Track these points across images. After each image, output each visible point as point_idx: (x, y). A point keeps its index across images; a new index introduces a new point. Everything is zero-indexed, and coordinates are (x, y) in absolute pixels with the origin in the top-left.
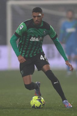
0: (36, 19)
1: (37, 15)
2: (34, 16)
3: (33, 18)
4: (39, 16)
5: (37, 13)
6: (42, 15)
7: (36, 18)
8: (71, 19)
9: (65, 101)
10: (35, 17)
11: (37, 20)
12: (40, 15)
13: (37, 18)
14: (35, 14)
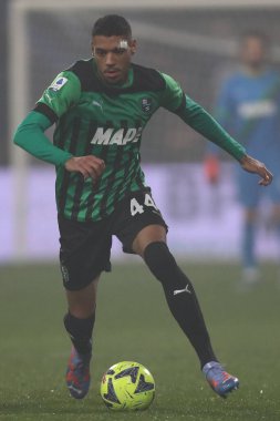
0: (109, 61)
1: (113, 46)
2: (98, 50)
3: (94, 55)
4: (117, 51)
5: (112, 38)
6: (129, 44)
7: (109, 55)
8: (256, 65)
9: (209, 365)
10: (102, 52)
11: (110, 66)
12: (124, 44)
13: (112, 59)
14: (105, 42)
